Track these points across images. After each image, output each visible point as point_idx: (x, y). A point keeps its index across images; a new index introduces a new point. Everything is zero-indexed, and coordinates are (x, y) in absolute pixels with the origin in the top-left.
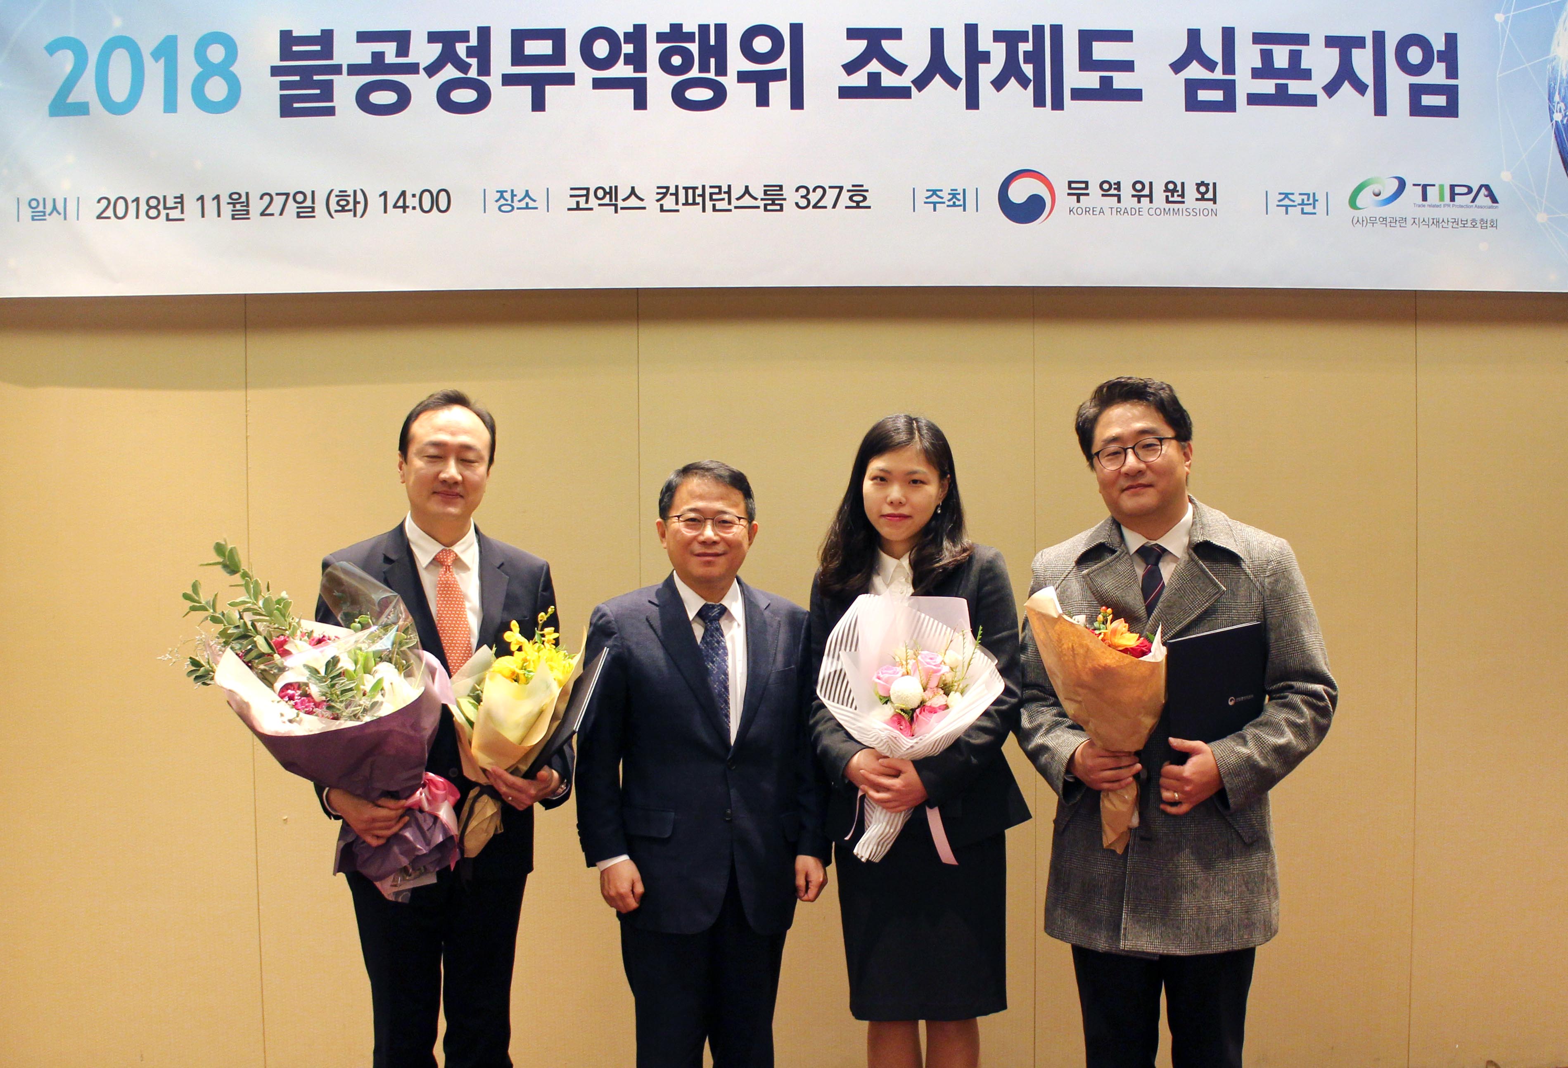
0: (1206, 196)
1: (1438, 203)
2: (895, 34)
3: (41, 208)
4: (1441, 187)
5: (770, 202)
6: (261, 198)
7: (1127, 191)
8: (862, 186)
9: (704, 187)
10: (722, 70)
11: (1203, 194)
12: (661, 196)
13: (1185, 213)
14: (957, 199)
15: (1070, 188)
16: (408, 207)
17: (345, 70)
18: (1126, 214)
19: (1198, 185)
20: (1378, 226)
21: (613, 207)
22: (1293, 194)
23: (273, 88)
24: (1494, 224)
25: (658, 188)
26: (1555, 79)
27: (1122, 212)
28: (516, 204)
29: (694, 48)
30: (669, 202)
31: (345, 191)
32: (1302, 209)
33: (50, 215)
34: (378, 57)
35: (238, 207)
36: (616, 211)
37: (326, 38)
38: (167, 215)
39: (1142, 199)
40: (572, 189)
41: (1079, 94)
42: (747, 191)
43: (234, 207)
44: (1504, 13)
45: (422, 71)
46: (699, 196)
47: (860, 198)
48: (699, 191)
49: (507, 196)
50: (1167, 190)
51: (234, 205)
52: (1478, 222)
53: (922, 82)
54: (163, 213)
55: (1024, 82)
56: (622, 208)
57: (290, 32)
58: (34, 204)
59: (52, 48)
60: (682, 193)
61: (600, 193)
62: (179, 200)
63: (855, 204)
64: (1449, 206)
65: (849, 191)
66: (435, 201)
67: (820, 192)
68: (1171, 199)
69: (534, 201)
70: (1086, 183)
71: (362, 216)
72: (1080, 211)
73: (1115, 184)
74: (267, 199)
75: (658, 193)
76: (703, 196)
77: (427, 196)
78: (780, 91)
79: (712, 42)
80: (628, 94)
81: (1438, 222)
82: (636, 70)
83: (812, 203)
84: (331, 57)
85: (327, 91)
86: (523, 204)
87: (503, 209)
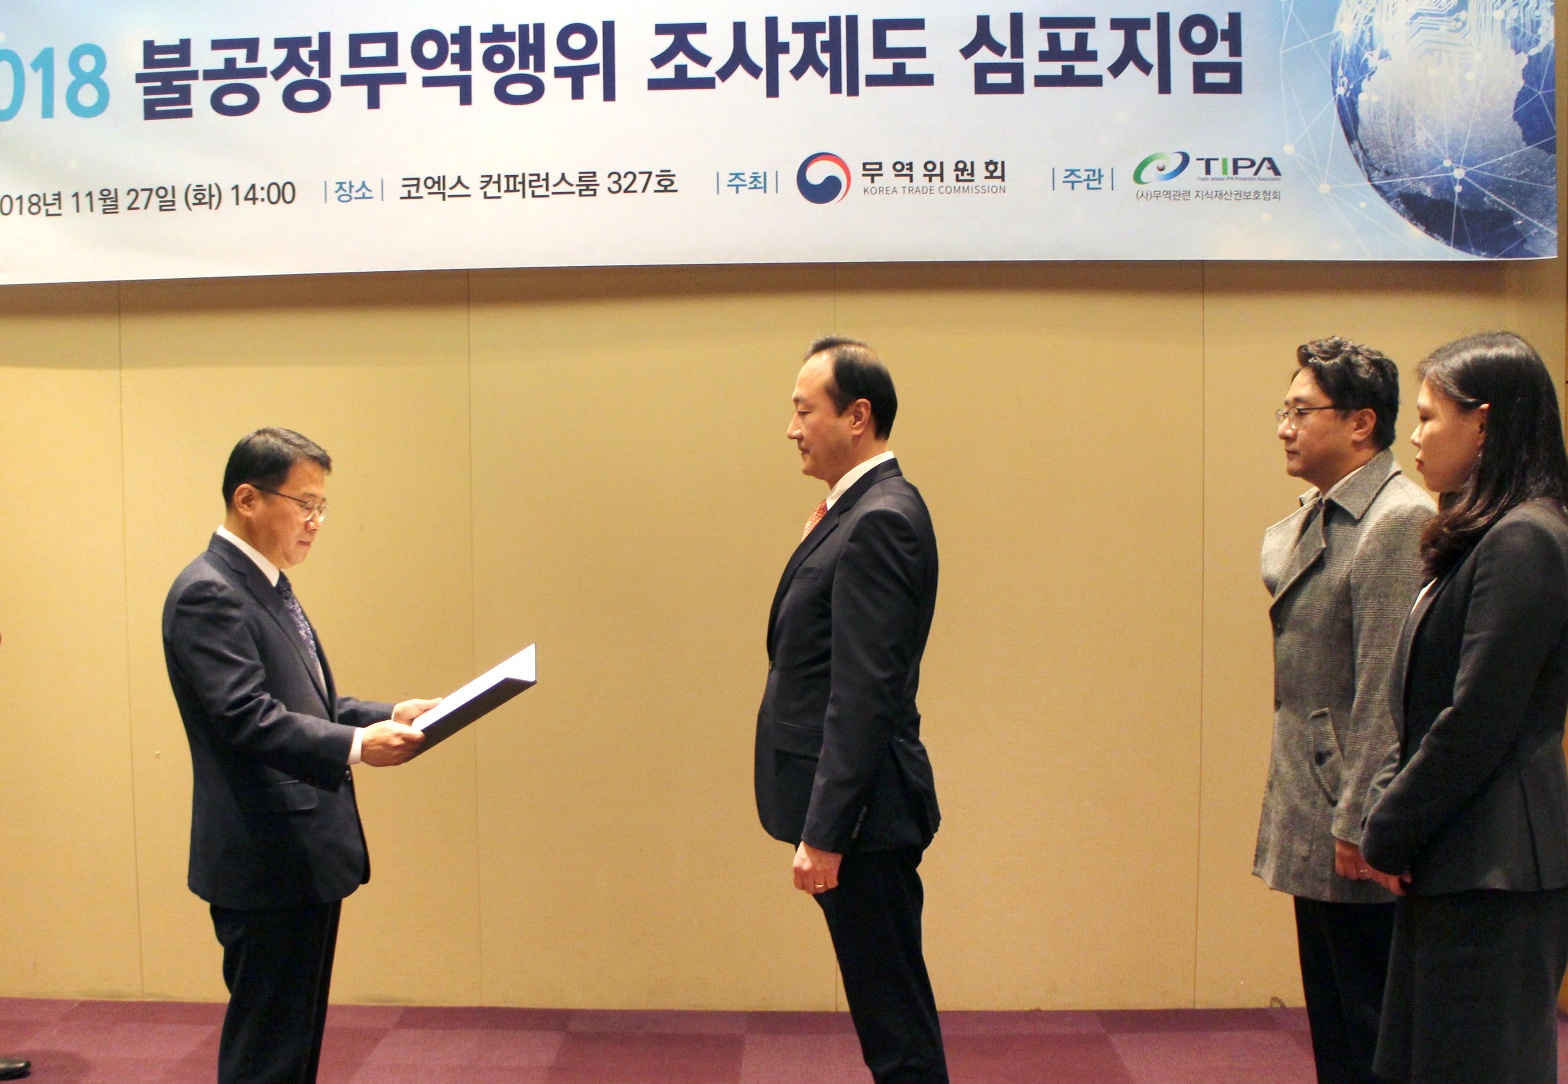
0: (995, 174)
1: (1221, 176)
2: (700, 28)
4: (1225, 161)
5: (584, 188)
6: (128, 193)
7: (919, 171)
8: (669, 171)
9: (524, 175)
10: (540, 66)
11: (992, 172)
12: (485, 184)
13: (974, 190)
14: (758, 182)
15: (865, 169)
16: (257, 199)
17: (201, 75)
18: (918, 193)
19: (988, 164)
20: (1162, 199)
21: (441, 195)
22: (1078, 170)
23: (137, 94)
24: (1276, 195)
25: (483, 176)
26: (1339, 55)
27: (914, 191)
28: (354, 194)
29: (514, 46)
30: (492, 190)
31: (201, 186)
32: (1088, 185)
34: (230, 62)
35: (108, 202)
36: (444, 199)
37: (184, 47)
38: (47, 210)
39: (933, 178)
40: (404, 179)
41: (874, 81)
42: (563, 177)
43: (105, 202)
45: (269, 75)
46: (520, 183)
47: (668, 183)
48: (519, 179)
49: (346, 187)
50: (957, 169)
51: (105, 200)
52: (1261, 194)
53: (725, 73)
54: (44, 208)
55: (821, 70)
56: (449, 196)
57: (152, 42)
60: (503, 181)
61: (430, 183)
62: (56, 197)
63: (663, 188)
64: (1232, 178)
65: (657, 176)
66: (281, 193)
67: (630, 177)
68: (961, 178)
69: (370, 191)
70: (880, 164)
71: (217, 208)
72: (874, 191)
73: (907, 164)
74: (133, 194)
75: (482, 182)
76: (523, 183)
77: (274, 188)
78: (593, 84)
79: (531, 40)
80: (455, 91)
81: (1221, 194)
82: (462, 69)
83: (624, 188)
84: (188, 64)
85: (185, 95)
86: (360, 194)
87: (342, 199)
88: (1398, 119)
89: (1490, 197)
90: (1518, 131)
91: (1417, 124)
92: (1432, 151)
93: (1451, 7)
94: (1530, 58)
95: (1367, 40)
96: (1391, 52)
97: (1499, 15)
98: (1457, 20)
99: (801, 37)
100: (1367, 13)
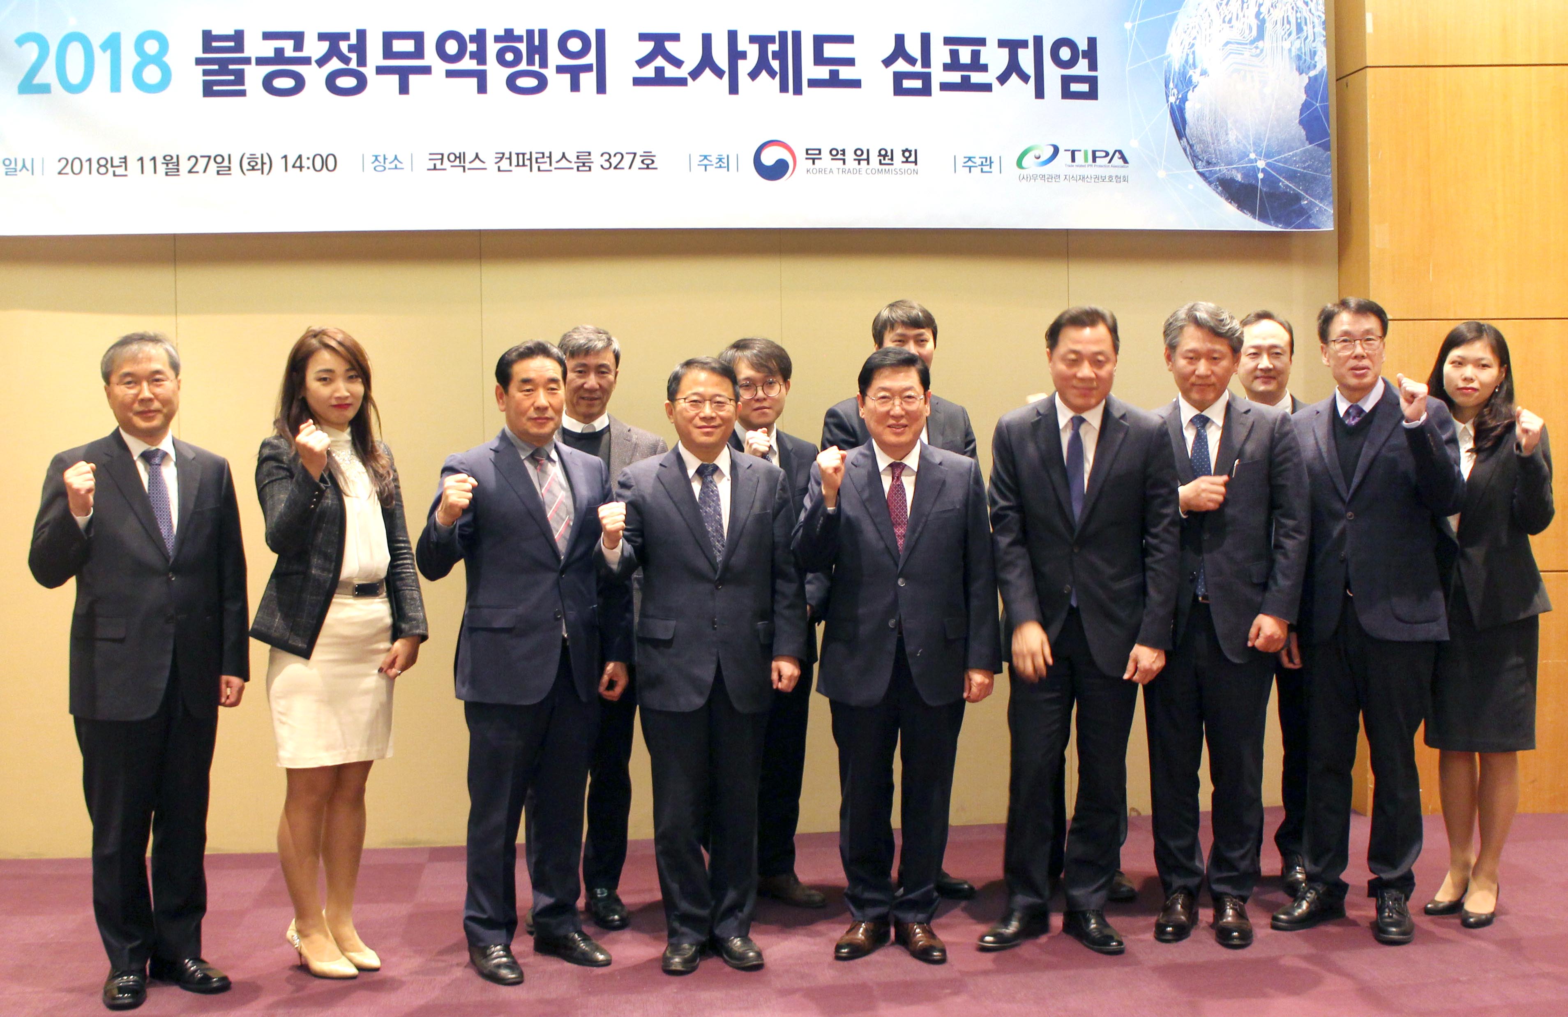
0: (910, 160)
2: (675, 37)
3: (13, 166)
4: (1086, 152)
5: (581, 164)
6: (189, 159)
7: (850, 156)
8: (651, 152)
9: (531, 153)
10: (544, 64)
11: (907, 158)
12: (498, 159)
14: (723, 162)
15: (807, 154)
16: (304, 167)
17: (253, 61)
18: (849, 173)
19: (904, 152)
20: (1038, 181)
21: (462, 168)
22: (974, 157)
23: (196, 76)
24: (1125, 179)
25: (497, 153)
26: (1170, 71)
27: (847, 172)
28: (387, 165)
30: (504, 164)
31: (255, 155)
32: (982, 169)
33: (20, 171)
34: (279, 51)
35: (170, 166)
36: (464, 171)
37: (238, 37)
38: (114, 172)
40: (430, 154)
41: (814, 83)
42: (564, 156)
43: (167, 166)
44: (1132, 22)
45: (313, 63)
46: (527, 159)
47: (650, 162)
48: (527, 156)
49: (381, 159)
50: (880, 155)
51: (167, 164)
52: (1114, 178)
53: (695, 74)
54: (111, 170)
55: (772, 74)
56: (469, 169)
57: (210, 32)
58: (7, 162)
59: (21, 41)
60: (514, 157)
61: (452, 158)
62: (123, 160)
63: (645, 166)
64: (1091, 166)
65: (641, 156)
66: (324, 163)
67: (619, 156)
68: (883, 162)
69: (401, 163)
70: (820, 150)
71: (268, 174)
72: (815, 171)
73: (841, 151)
74: (193, 160)
75: (496, 158)
76: (530, 159)
77: (318, 159)
78: (588, 80)
79: (537, 43)
80: (473, 82)
81: (1083, 177)
82: (478, 64)
83: (613, 165)
84: (242, 51)
85: (240, 78)
86: (393, 166)
87: (378, 169)
88: (1215, 122)
89: (1284, 183)
90: (1303, 133)
91: (1230, 126)
92: (1241, 146)
93: (1252, 38)
94: (1309, 78)
95: (1191, 61)
96: (1209, 71)
97: (1287, 45)
98: (1257, 48)
99: (756, 47)
100: (1191, 40)
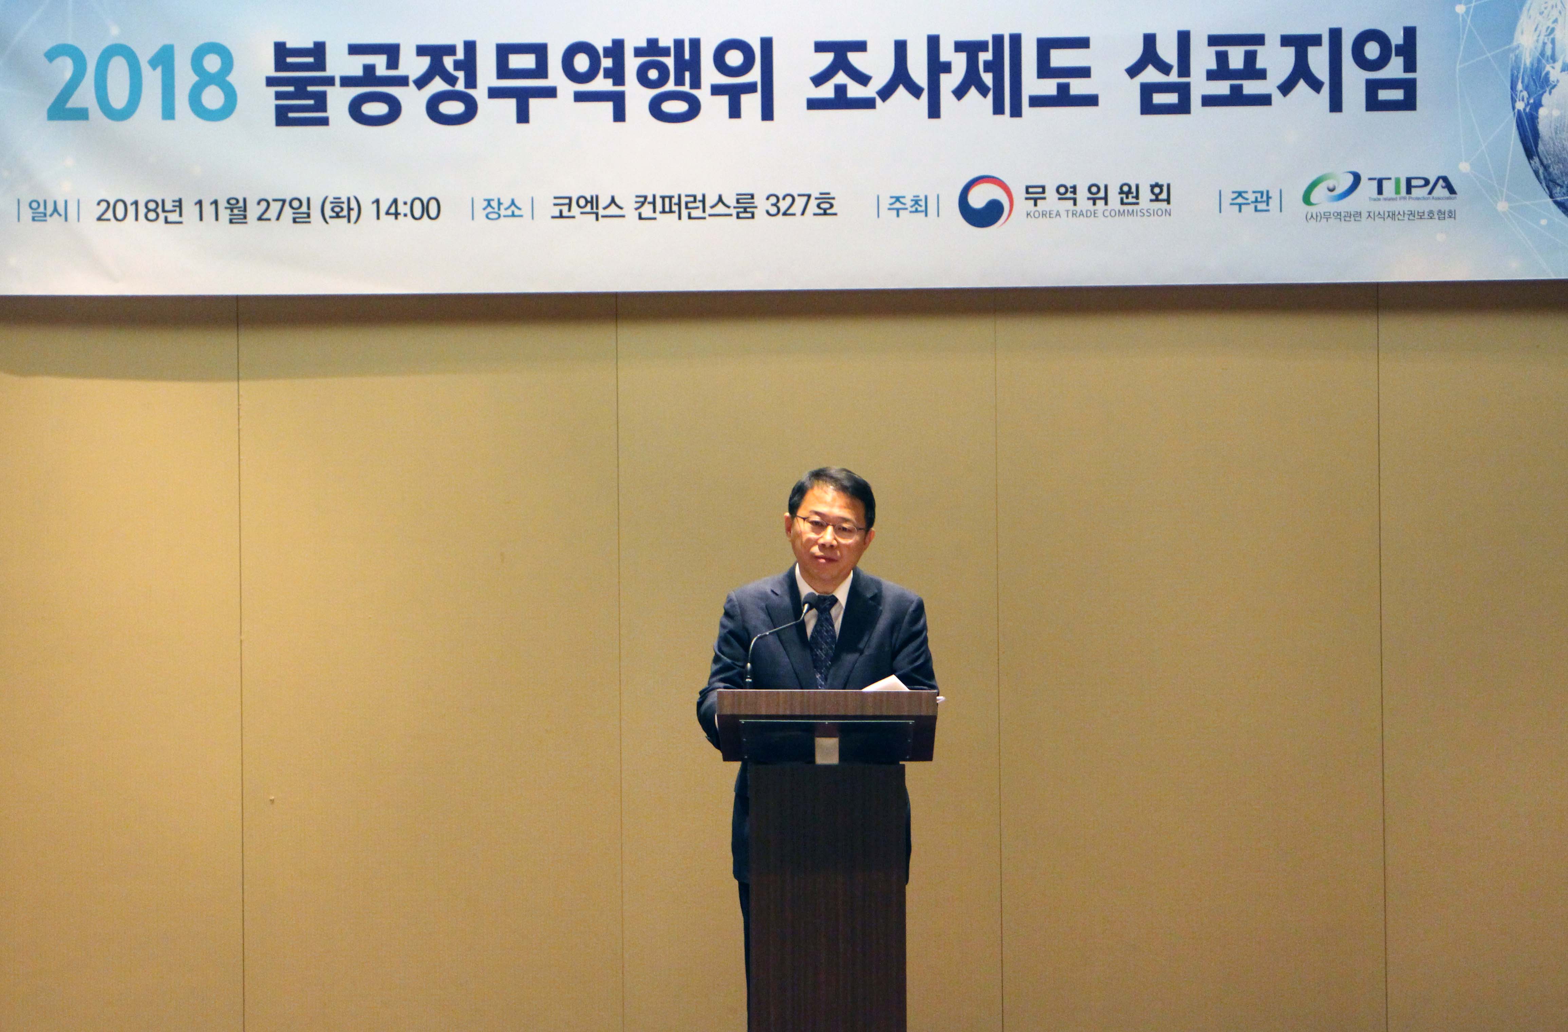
0: (1160, 197)
1: (1393, 195)
2: (860, 46)
3: (42, 209)
4: (1398, 181)
5: (742, 210)
6: (259, 203)
7: (1082, 194)
8: (829, 194)
9: (679, 196)
10: (696, 83)
11: (1157, 195)
12: (639, 205)
13: (1139, 213)
14: (919, 205)
15: (1027, 192)
16: (400, 214)
17: (337, 81)
18: (1081, 216)
19: (1153, 187)
20: (1332, 221)
21: (594, 216)
22: (1246, 192)
23: (268, 99)
24: (1452, 214)
25: (637, 197)
26: (1519, 68)
27: (1078, 215)
28: (503, 212)
29: (669, 62)
30: (647, 211)
31: (339, 198)
32: (1256, 207)
33: (51, 215)
34: (369, 69)
35: (236, 211)
36: (597, 219)
37: (319, 50)
38: (166, 218)
39: (1097, 202)
40: (555, 198)
41: (1037, 101)
42: (720, 200)
43: (232, 211)
44: (1466, 4)
45: (411, 84)
46: (675, 204)
47: (827, 206)
48: (675, 200)
49: (494, 204)
50: (1121, 192)
51: (232, 210)
52: (1436, 214)
53: (886, 93)
54: (162, 216)
55: (983, 90)
56: (603, 216)
57: (284, 44)
58: (35, 205)
59: (52, 55)
60: (659, 202)
61: (582, 202)
62: (177, 204)
63: (822, 211)
64: (1404, 198)
65: (816, 199)
66: (425, 209)
67: (789, 199)
68: (1125, 201)
69: (519, 209)
70: (1043, 187)
71: (356, 222)
72: (1037, 215)
73: (1071, 188)
74: (264, 204)
75: (636, 202)
76: (679, 204)
77: (418, 204)
78: (751, 103)
79: (687, 56)
80: (608, 107)
81: (1394, 214)
82: (615, 84)
83: (782, 210)
84: (323, 69)
85: (321, 102)
86: (509, 212)
87: (491, 216)
95: (1549, 52)
99: (963, 56)
100: (1550, 24)
